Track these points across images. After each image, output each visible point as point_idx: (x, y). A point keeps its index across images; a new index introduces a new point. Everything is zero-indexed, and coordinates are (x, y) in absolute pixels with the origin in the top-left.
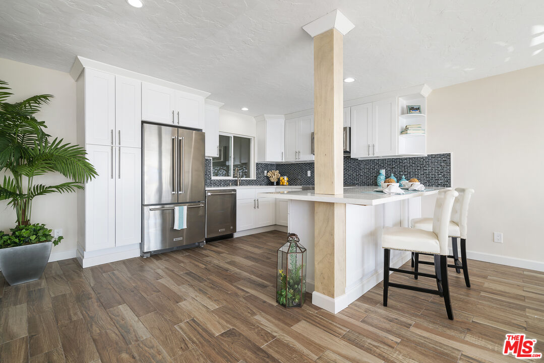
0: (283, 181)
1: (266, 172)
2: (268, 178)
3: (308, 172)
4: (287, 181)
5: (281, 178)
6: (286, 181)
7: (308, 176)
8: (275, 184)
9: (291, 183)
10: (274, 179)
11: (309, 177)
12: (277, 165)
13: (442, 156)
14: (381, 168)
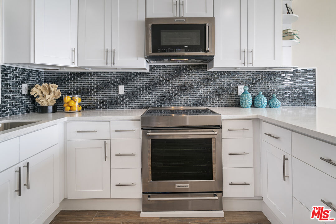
0: (72, 103)
1: (25, 86)
2: (31, 99)
3: (120, 87)
4: (79, 104)
5: (67, 98)
6: (77, 104)
7: (120, 93)
8: (50, 109)
9: (85, 106)
10: (48, 100)
11: (122, 96)
12: (48, 73)
13: (306, 71)
14: (239, 84)
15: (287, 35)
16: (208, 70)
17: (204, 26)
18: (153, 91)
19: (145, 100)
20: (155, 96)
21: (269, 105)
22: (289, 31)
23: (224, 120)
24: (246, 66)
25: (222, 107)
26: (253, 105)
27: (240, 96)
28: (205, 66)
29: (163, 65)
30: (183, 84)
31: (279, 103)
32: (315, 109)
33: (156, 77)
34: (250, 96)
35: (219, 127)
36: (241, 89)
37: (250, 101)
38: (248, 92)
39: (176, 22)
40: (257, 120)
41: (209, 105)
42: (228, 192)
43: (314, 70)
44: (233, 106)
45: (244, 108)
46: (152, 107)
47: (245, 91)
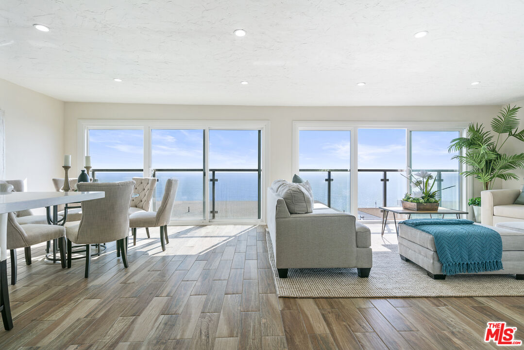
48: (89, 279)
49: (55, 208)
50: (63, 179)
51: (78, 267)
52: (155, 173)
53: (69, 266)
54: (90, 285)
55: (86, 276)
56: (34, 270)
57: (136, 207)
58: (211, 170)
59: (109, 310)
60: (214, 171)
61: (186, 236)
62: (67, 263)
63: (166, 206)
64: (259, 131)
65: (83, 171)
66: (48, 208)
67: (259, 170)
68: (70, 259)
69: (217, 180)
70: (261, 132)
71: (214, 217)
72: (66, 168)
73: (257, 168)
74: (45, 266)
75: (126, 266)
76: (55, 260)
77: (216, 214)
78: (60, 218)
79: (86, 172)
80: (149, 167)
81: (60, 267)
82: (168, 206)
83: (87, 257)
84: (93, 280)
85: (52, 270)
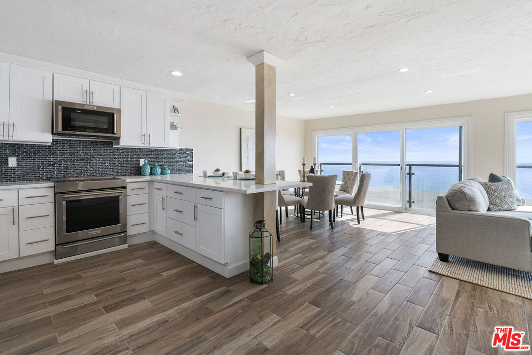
3: (10, 159)
7: (10, 165)
11: (13, 169)
13: (188, 150)
14: (141, 158)
15: (173, 126)
16: (114, 146)
17: (113, 115)
18: (55, 163)
19: (45, 172)
20: (57, 168)
21: (162, 173)
22: (175, 124)
23: (128, 183)
24: (145, 146)
25: (126, 176)
26: (151, 174)
27: (141, 167)
28: (111, 143)
29: (67, 140)
30: (89, 157)
31: (169, 171)
32: (192, 175)
33: (59, 150)
34: (149, 167)
35: (125, 188)
36: (142, 162)
37: (148, 171)
38: (148, 164)
39: (86, 108)
40: (151, 182)
41: (115, 175)
42: (131, 231)
43: (192, 150)
44: (136, 175)
45: (144, 175)
46: (54, 178)
47: (145, 163)
48: (312, 230)
49: (299, 189)
50: (302, 169)
51: (308, 223)
52: (360, 167)
53: (304, 222)
54: (312, 233)
55: (311, 228)
56: (289, 220)
57: (345, 191)
58: (407, 165)
59: (317, 246)
60: (410, 166)
61: (384, 218)
62: (303, 220)
63: (360, 193)
64: (461, 127)
65: (312, 167)
66: (295, 189)
67: (460, 166)
68: (304, 218)
69: (413, 174)
70: (463, 127)
71: (410, 206)
72: (304, 165)
73: (458, 164)
74: (294, 219)
75: (332, 228)
76: (298, 217)
77: (412, 204)
78: (301, 193)
79: (313, 167)
80: (356, 162)
81: (300, 221)
82: (362, 193)
83: (312, 218)
84: (315, 231)
85: (297, 222)
